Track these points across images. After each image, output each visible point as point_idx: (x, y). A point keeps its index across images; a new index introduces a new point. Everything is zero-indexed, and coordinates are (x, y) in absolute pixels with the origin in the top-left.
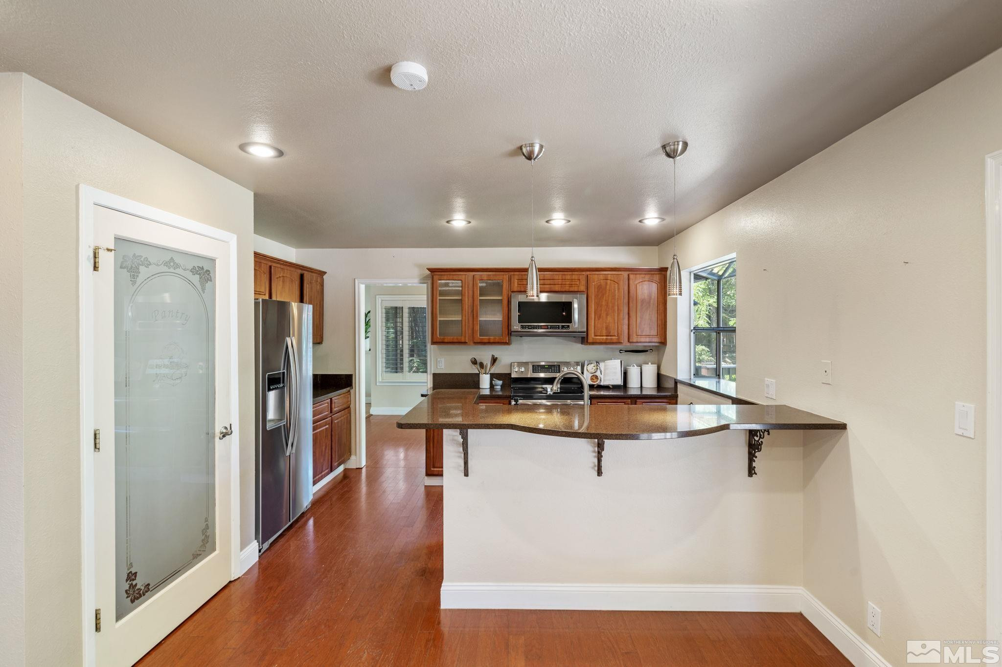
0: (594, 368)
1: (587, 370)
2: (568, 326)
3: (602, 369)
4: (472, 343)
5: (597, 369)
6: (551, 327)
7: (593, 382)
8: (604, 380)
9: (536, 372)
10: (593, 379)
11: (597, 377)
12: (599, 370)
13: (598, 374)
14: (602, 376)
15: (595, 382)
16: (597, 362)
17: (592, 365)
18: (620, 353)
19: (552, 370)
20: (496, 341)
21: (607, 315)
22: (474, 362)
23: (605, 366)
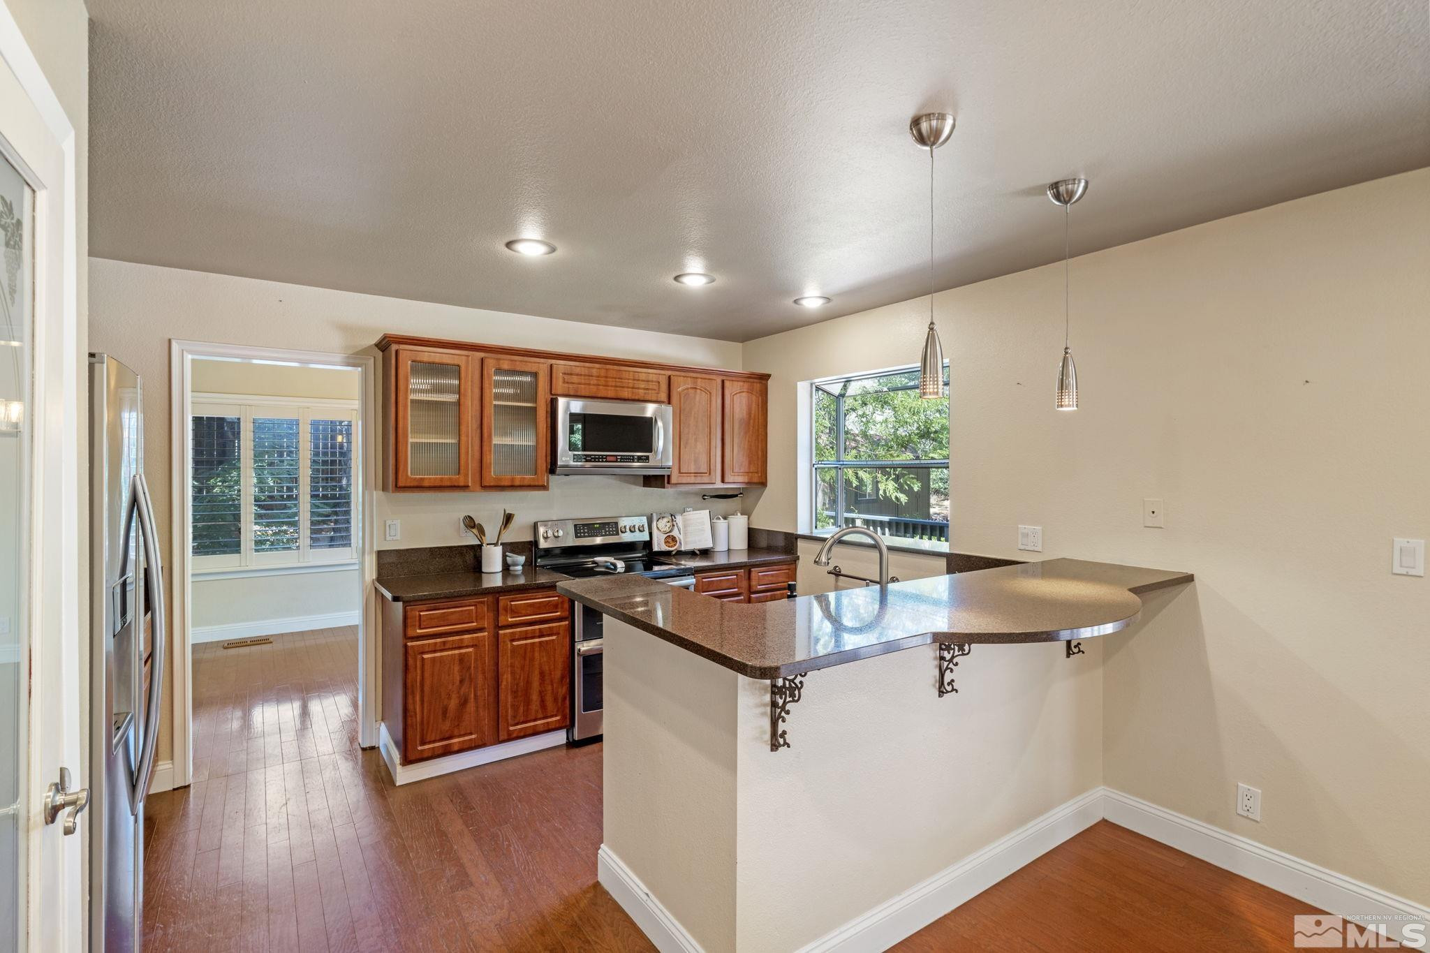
0: (669, 525)
1: (658, 528)
2: (647, 458)
3: (680, 525)
4: (478, 487)
5: (673, 525)
6: (621, 459)
7: (669, 547)
8: (686, 543)
9: (580, 537)
10: (669, 543)
11: (674, 539)
12: (676, 527)
13: (675, 533)
14: (681, 537)
15: (672, 547)
16: (672, 515)
17: (665, 520)
18: (704, 499)
19: (606, 532)
20: (526, 483)
21: (696, 440)
22: (470, 523)
23: (685, 521)
